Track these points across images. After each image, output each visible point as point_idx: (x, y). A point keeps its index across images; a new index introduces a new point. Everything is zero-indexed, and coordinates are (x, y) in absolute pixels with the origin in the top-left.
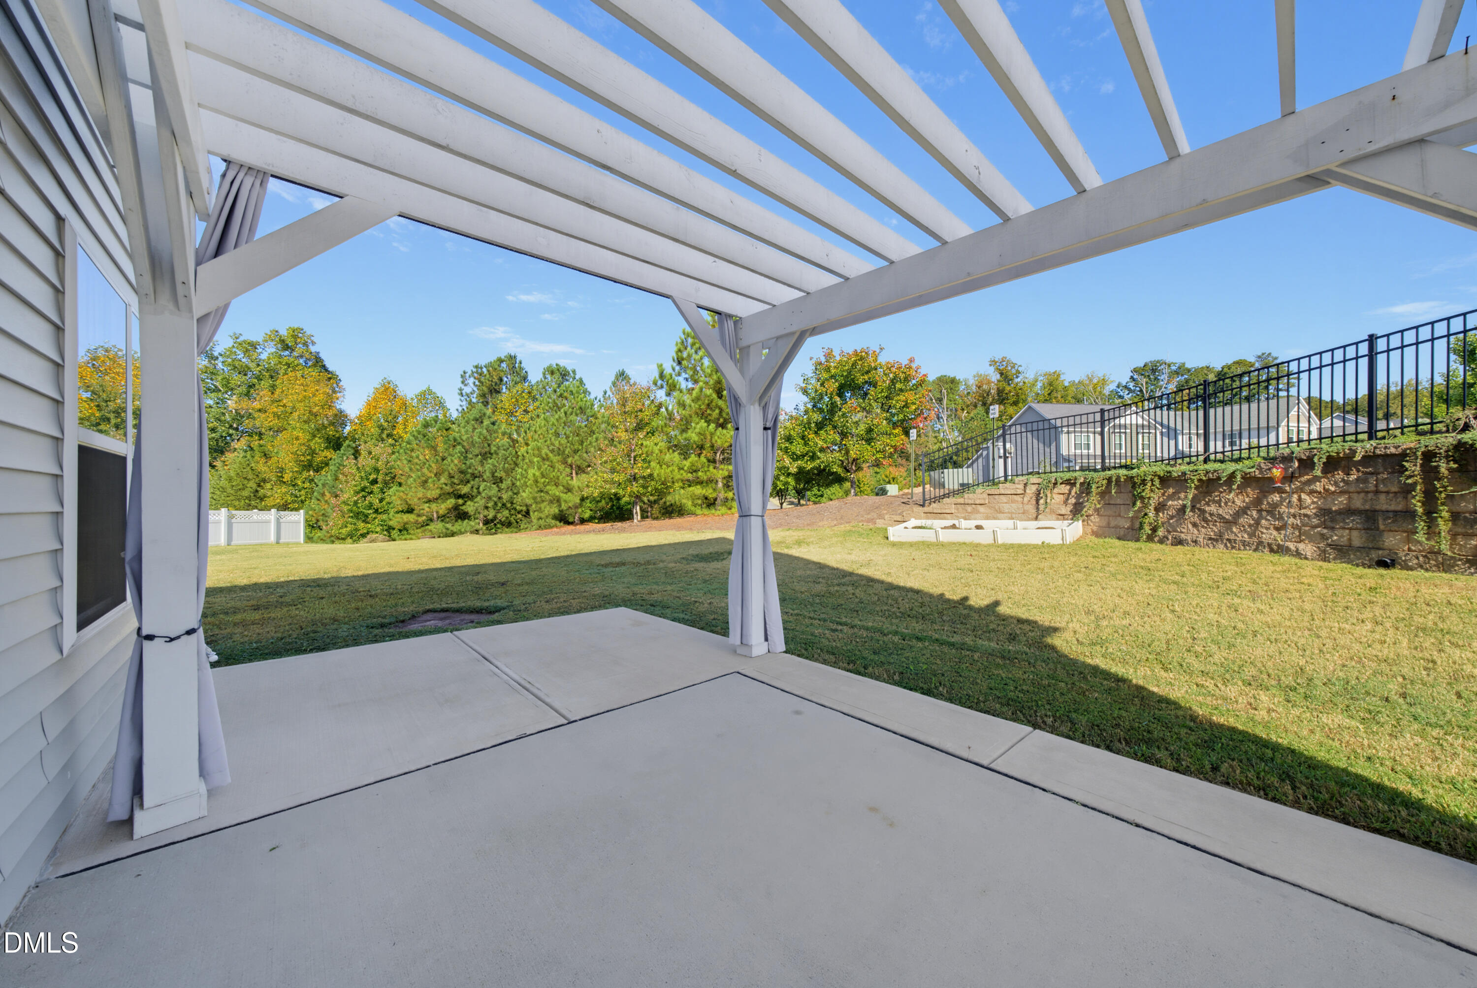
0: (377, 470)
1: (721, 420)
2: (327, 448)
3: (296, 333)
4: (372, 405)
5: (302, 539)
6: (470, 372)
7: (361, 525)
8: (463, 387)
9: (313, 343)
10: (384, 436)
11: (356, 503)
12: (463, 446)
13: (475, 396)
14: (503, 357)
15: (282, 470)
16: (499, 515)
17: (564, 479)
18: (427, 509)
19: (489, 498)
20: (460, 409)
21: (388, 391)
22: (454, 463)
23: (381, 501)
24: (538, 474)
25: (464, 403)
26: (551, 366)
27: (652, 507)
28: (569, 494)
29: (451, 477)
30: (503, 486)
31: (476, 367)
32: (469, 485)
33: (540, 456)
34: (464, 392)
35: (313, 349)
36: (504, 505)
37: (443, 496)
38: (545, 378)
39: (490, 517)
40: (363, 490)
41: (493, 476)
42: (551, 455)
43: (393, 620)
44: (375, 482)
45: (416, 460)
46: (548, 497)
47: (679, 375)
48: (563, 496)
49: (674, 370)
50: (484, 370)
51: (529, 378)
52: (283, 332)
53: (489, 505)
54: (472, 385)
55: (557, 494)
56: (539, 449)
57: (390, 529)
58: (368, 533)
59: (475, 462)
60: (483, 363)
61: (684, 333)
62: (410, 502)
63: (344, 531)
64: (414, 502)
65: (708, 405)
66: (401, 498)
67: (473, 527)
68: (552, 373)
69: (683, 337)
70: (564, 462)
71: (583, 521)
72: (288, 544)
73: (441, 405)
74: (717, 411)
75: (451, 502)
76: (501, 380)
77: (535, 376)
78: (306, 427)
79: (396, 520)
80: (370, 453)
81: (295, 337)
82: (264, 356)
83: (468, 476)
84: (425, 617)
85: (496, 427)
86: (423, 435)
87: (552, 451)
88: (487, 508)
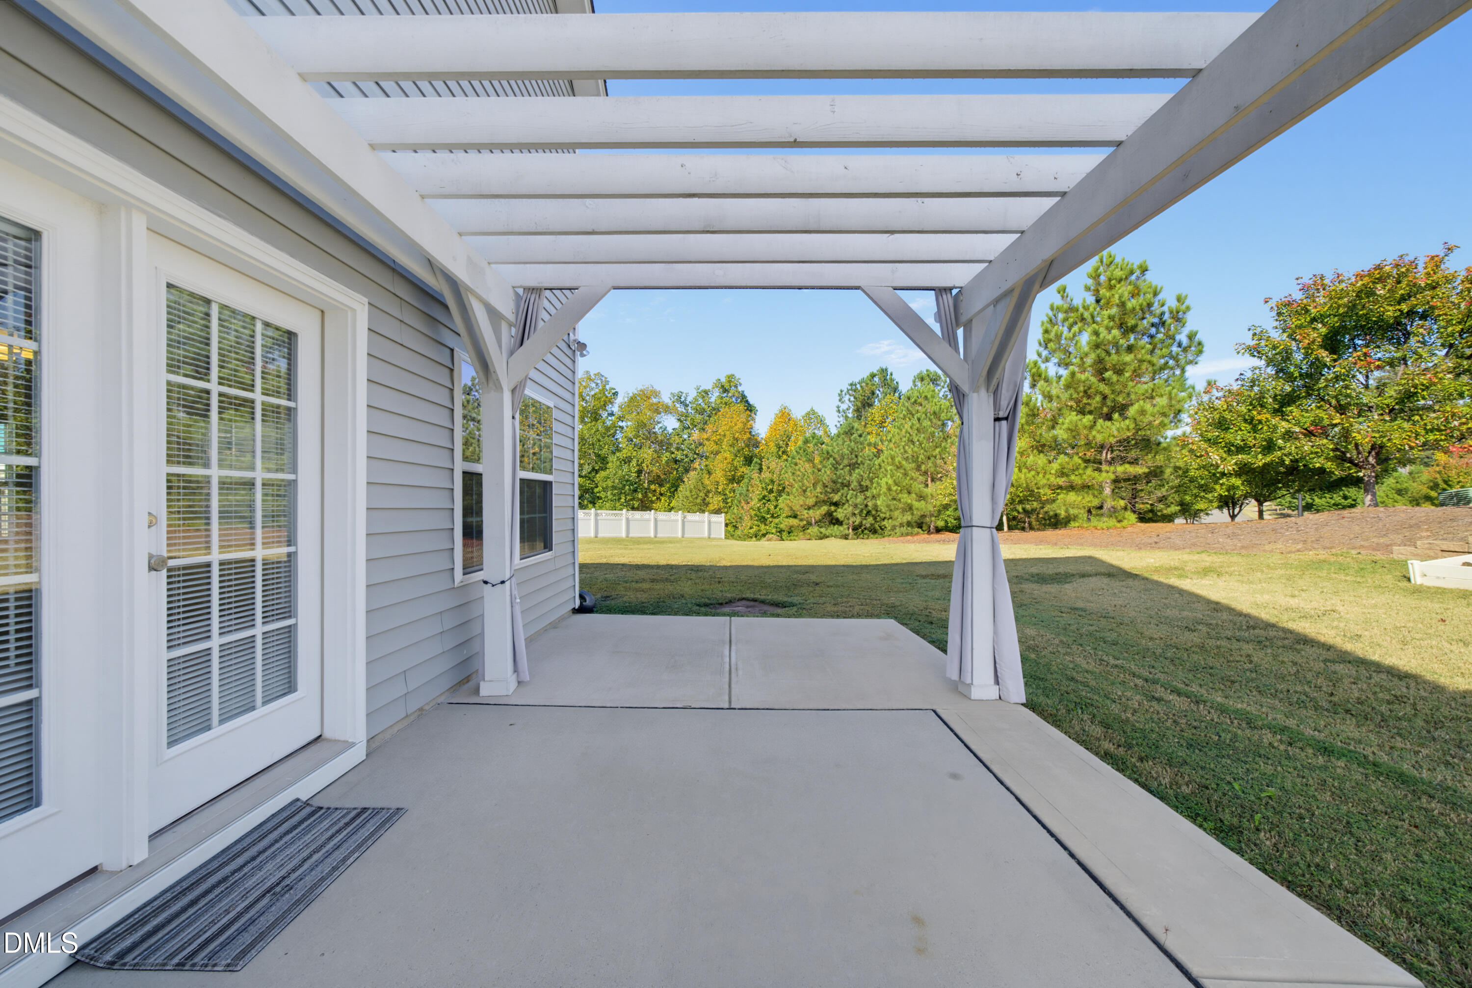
0: (772, 482)
1: (1105, 410)
2: (745, 465)
3: (731, 378)
4: (773, 428)
5: (723, 536)
6: (846, 390)
7: (763, 527)
8: (840, 404)
9: (740, 384)
10: (780, 453)
11: (759, 509)
12: (834, 459)
13: (851, 411)
14: (875, 372)
15: (718, 483)
16: (864, 522)
17: (917, 486)
18: (806, 515)
19: (856, 506)
20: (838, 425)
21: (784, 416)
22: (827, 474)
23: (776, 507)
24: (890, 482)
25: (841, 418)
26: (921, 372)
27: (1029, 517)
28: (923, 502)
29: (825, 486)
30: (868, 494)
31: (851, 385)
32: (840, 494)
33: (893, 464)
34: (841, 409)
35: (740, 389)
36: (869, 513)
37: (818, 504)
38: (915, 386)
39: (857, 523)
40: (764, 498)
41: (860, 485)
42: (904, 462)
43: (715, 602)
44: (771, 491)
45: (798, 473)
46: (901, 505)
47: (1047, 360)
48: (916, 504)
49: (1039, 355)
50: (858, 386)
51: (900, 388)
52: (723, 380)
53: (856, 512)
54: (847, 402)
55: (909, 501)
56: (893, 458)
57: (781, 531)
58: (767, 533)
59: (844, 472)
60: (857, 380)
61: (1052, 308)
62: (794, 508)
63: (751, 531)
64: (796, 508)
65: (1085, 392)
66: (787, 505)
67: (841, 532)
68: (922, 379)
69: (1051, 314)
70: (918, 468)
71: (938, 530)
72: (715, 539)
73: (822, 422)
74: (1098, 398)
75: (824, 509)
76: (873, 393)
77: (905, 386)
78: (732, 449)
79: (786, 523)
80: (769, 468)
81: (730, 382)
82: (713, 400)
83: (838, 485)
84: (739, 603)
85: (862, 439)
86: (803, 451)
87: (907, 459)
88: (854, 514)
